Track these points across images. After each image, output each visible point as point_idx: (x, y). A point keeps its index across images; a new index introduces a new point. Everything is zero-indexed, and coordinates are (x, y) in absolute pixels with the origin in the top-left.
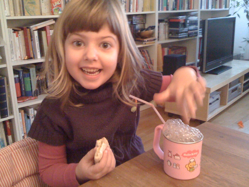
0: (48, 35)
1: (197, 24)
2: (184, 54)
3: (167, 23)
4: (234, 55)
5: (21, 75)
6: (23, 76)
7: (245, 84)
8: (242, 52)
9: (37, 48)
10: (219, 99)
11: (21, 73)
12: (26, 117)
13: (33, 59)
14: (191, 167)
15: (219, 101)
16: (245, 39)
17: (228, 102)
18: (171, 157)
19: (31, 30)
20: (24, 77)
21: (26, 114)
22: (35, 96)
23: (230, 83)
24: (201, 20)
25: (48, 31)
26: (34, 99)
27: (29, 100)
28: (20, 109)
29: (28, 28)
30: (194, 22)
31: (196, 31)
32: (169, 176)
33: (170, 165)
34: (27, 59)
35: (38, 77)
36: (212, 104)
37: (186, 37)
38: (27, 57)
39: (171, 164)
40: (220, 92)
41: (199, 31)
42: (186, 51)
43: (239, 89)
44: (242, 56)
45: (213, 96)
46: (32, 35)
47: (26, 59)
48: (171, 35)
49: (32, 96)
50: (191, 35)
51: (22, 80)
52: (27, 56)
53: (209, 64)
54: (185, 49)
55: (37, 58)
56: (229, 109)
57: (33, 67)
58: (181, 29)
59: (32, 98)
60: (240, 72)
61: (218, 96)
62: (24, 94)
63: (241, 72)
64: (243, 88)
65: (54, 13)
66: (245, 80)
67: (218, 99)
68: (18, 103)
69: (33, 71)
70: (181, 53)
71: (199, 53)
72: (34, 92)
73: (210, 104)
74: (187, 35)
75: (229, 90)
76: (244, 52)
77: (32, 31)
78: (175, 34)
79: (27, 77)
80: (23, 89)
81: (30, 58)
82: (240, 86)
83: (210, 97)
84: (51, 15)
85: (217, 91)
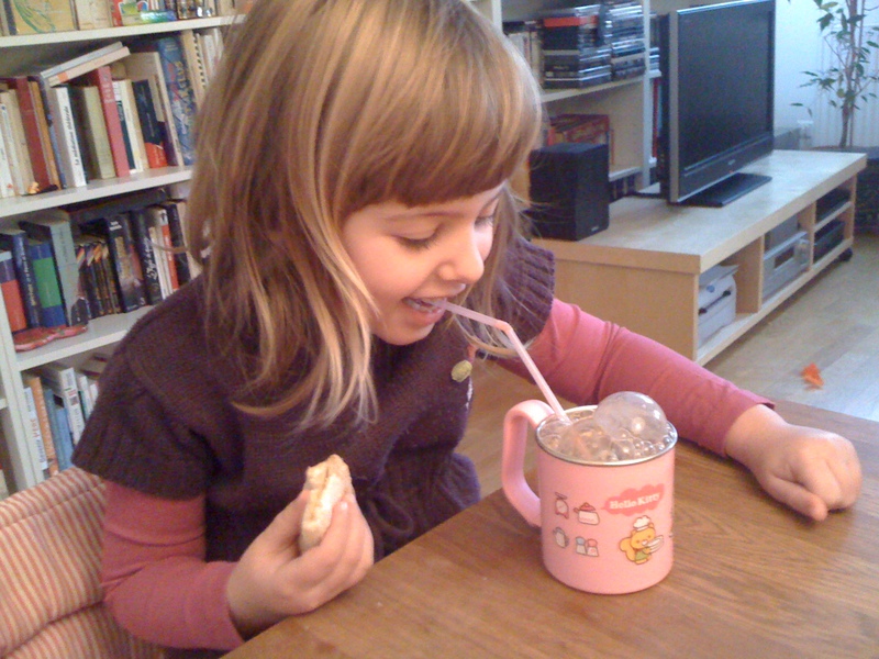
0: (106, 101)
1: (643, 32)
2: (601, 141)
3: (534, 34)
4: (776, 134)
5: (21, 252)
6: (26, 256)
7: (819, 235)
8: (804, 122)
9: (70, 150)
10: (734, 293)
11: (21, 244)
12: (51, 402)
13: (61, 191)
14: (638, 546)
15: (731, 301)
16: (813, 74)
17: (766, 298)
18: (566, 516)
19: (46, 83)
20: (30, 260)
21: (50, 390)
22: (77, 322)
23: (768, 235)
24: (654, 16)
25: (105, 86)
26: (75, 335)
27: (55, 339)
28: (28, 374)
29: (31, 79)
30: (632, 25)
31: (637, 56)
32: (564, 585)
33: (563, 545)
34: (38, 193)
35: (82, 254)
36: (710, 312)
37: (605, 80)
38: (35, 185)
39: (567, 542)
40: (735, 266)
41: (649, 54)
42: (607, 131)
43: (801, 252)
44: (806, 137)
45: (711, 283)
46: (50, 102)
47: (33, 192)
48: (550, 74)
49: (68, 325)
50: (624, 72)
51: (26, 270)
52: (36, 180)
53: (690, 170)
54: (604, 123)
55: (73, 186)
56: (770, 323)
57: (60, 219)
58: (585, 52)
59: (67, 331)
60: (800, 194)
61: (728, 283)
62: (36, 319)
63: (805, 191)
64: (816, 247)
65: (124, 20)
66: (818, 219)
67: (727, 293)
68: (18, 351)
69: (61, 232)
70: (592, 139)
71: (654, 136)
72: (73, 308)
73: (702, 311)
74: (608, 74)
75: (766, 257)
76: (811, 122)
77: (47, 88)
78: (564, 71)
79: (45, 256)
80: (33, 303)
81: (47, 188)
82: (802, 240)
83: (701, 287)
84: (114, 26)
85: (724, 263)
